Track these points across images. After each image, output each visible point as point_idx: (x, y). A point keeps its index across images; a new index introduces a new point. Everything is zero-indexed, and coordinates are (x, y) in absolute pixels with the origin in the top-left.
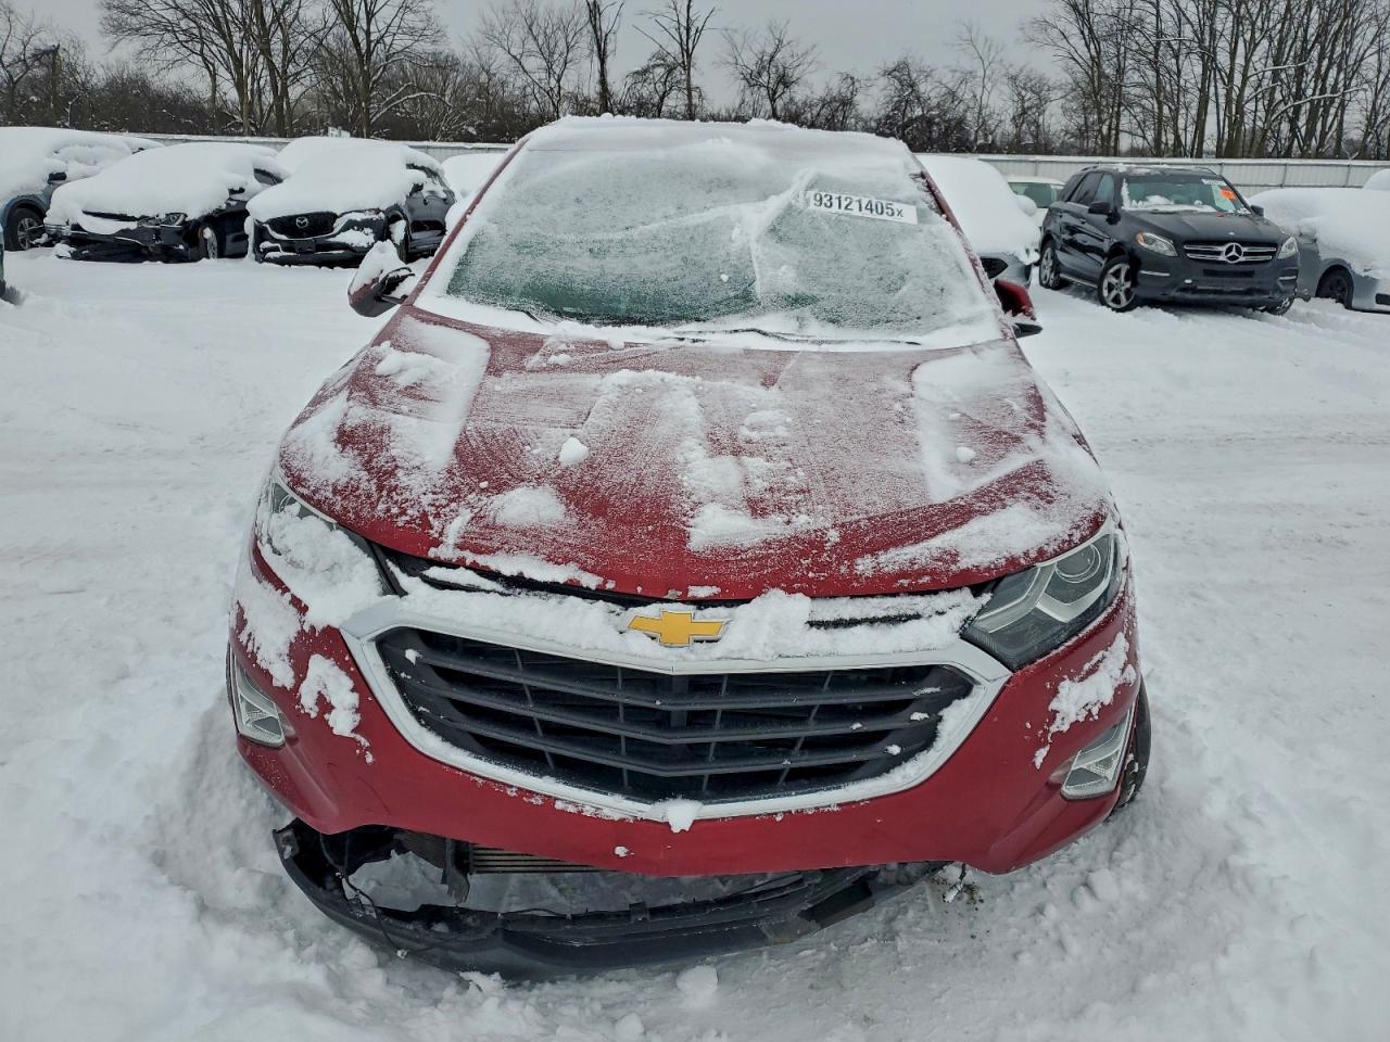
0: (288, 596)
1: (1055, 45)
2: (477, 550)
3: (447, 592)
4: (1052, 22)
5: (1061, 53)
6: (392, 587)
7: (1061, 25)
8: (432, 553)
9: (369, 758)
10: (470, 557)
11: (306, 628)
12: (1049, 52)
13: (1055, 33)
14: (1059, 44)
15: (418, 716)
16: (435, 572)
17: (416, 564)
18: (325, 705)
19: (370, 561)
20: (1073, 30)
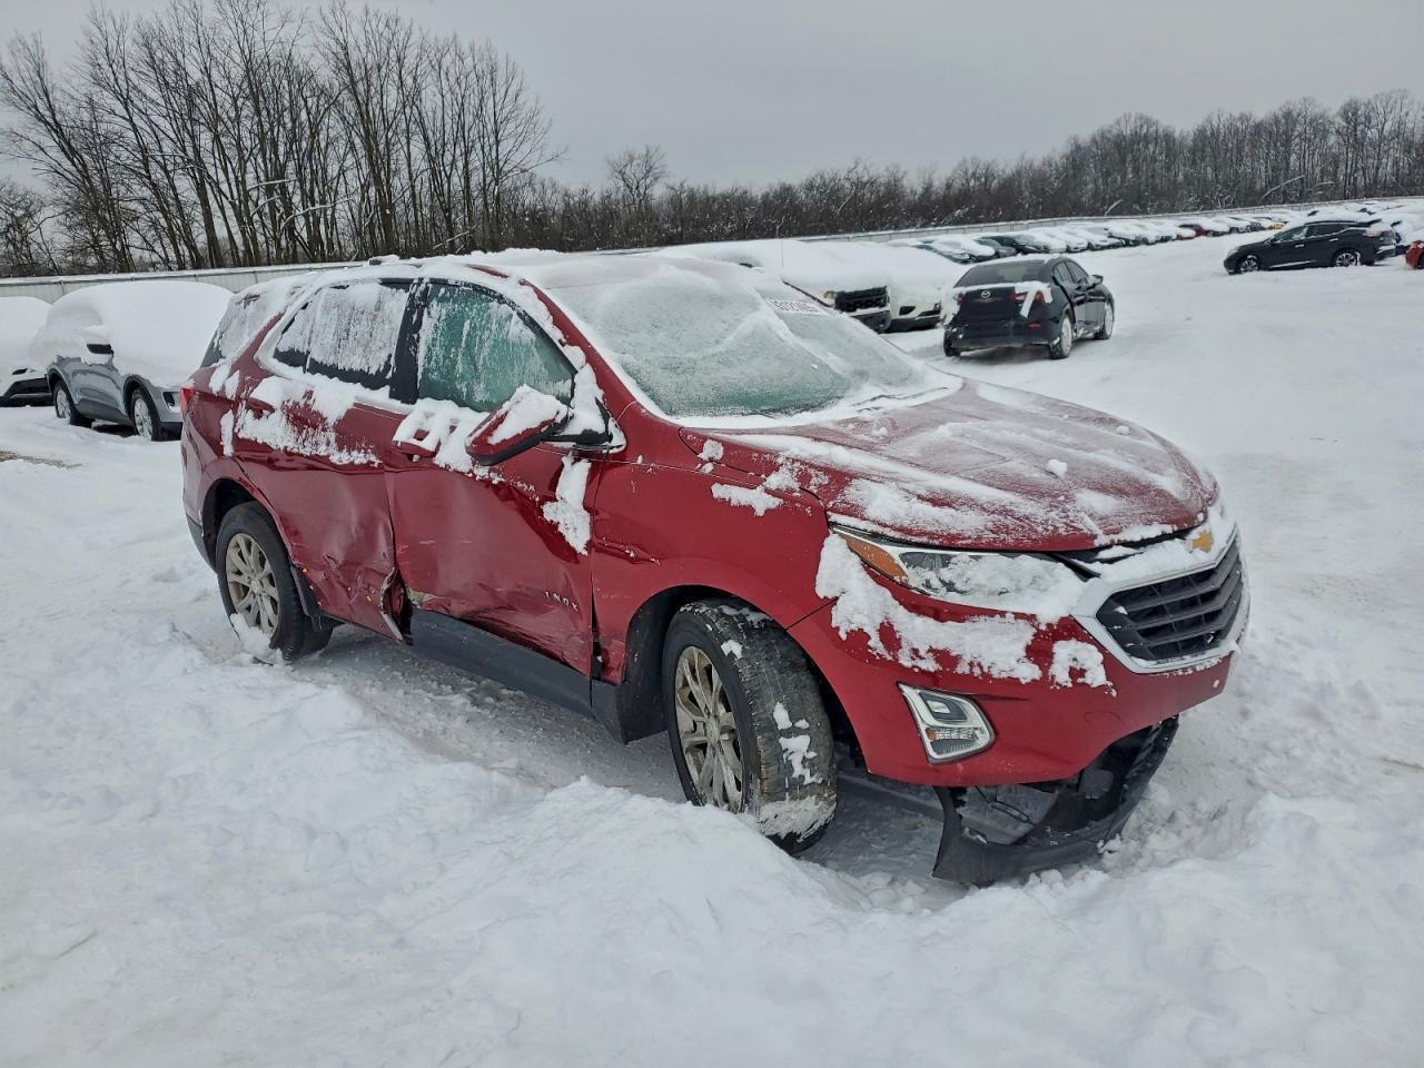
0: (1010, 617)
1: (30, 157)
2: (1116, 532)
3: (1117, 563)
4: (21, 132)
5: (38, 165)
6: (1085, 575)
7: (33, 135)
8: (1097, 543)
9: (1114, 693)
10: (1116, 538)
11: (1043, 627)
12: (27, 165)
13: (27, 145)
14: (34, 156)
15: (1126, 650)
16: (1104, 554)
17: (1091, 553)
18: (1077, 673)
19: (1061, 565)
20: (49, 142)
